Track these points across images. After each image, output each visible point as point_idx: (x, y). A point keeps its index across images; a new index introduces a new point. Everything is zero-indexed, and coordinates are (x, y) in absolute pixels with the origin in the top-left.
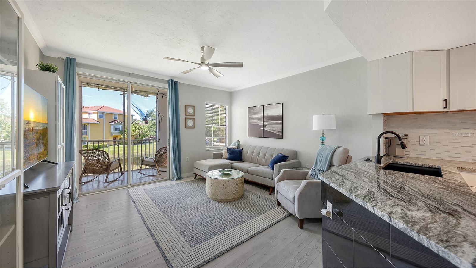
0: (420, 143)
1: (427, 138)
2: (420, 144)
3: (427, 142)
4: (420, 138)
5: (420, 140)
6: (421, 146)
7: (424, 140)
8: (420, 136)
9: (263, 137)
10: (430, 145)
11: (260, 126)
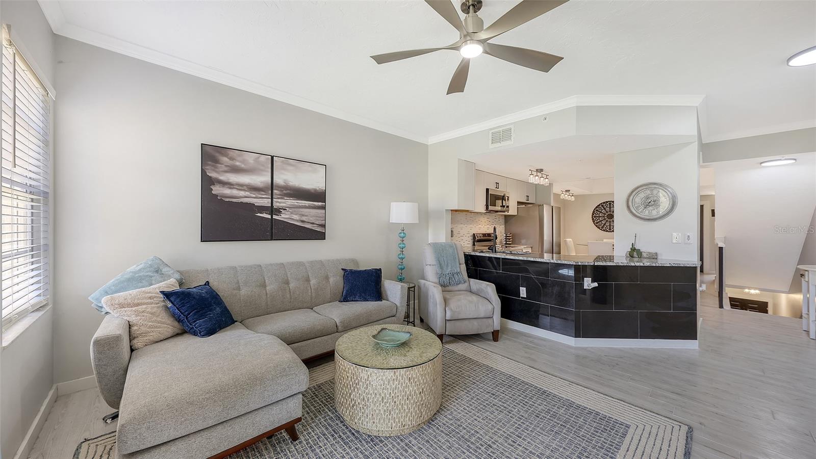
9: (272, 240)
11: (262, 209)
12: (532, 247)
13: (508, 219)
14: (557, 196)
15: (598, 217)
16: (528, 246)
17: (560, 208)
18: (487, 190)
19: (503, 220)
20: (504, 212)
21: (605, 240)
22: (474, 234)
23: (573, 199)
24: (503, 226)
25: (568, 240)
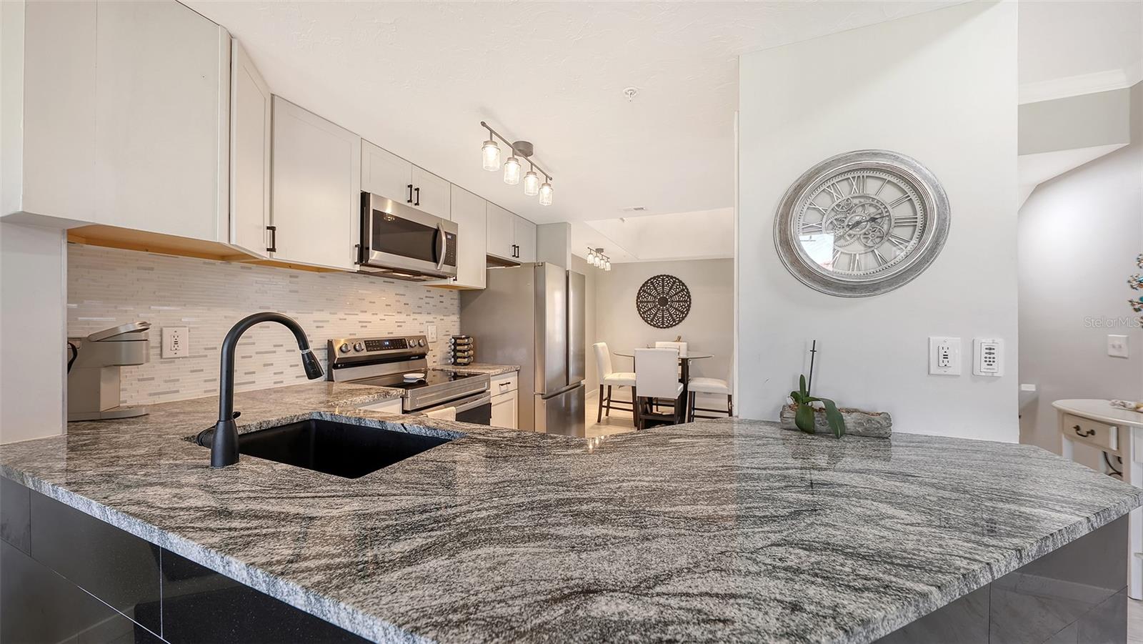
0: (161, 355)
1: (184, 335)
2: (161, 358)
3: (183, 350)
4: (161, 335)
5: (161, 343)
6: (165, 363)
7: (176, 343)
8: (161, 331)
10: (190, 357)
12: (518, 371)
13: (466, 296)
14: (578, 260)
15: (645, 302)
16: (506, 367)
17: (584, 276)
18: (365, 198)
19: (456, 302)
20: (445, 278)
21: (658, 344)
22: (330, 343)
23: (608, 267)
24: (456, 318)
25: (601, 345)
